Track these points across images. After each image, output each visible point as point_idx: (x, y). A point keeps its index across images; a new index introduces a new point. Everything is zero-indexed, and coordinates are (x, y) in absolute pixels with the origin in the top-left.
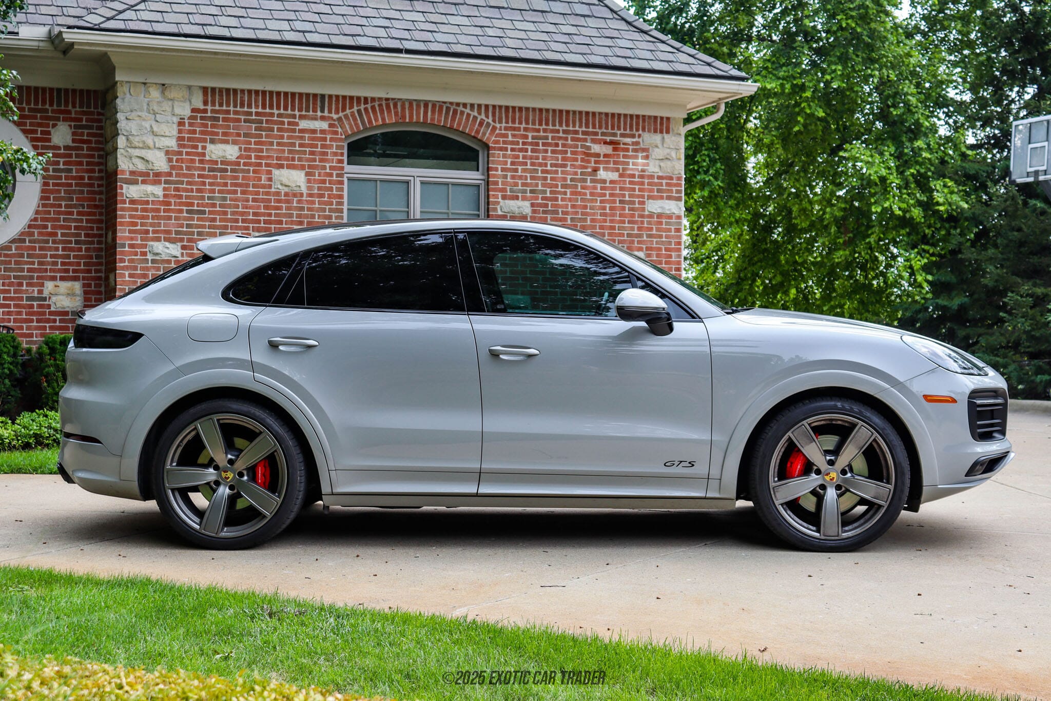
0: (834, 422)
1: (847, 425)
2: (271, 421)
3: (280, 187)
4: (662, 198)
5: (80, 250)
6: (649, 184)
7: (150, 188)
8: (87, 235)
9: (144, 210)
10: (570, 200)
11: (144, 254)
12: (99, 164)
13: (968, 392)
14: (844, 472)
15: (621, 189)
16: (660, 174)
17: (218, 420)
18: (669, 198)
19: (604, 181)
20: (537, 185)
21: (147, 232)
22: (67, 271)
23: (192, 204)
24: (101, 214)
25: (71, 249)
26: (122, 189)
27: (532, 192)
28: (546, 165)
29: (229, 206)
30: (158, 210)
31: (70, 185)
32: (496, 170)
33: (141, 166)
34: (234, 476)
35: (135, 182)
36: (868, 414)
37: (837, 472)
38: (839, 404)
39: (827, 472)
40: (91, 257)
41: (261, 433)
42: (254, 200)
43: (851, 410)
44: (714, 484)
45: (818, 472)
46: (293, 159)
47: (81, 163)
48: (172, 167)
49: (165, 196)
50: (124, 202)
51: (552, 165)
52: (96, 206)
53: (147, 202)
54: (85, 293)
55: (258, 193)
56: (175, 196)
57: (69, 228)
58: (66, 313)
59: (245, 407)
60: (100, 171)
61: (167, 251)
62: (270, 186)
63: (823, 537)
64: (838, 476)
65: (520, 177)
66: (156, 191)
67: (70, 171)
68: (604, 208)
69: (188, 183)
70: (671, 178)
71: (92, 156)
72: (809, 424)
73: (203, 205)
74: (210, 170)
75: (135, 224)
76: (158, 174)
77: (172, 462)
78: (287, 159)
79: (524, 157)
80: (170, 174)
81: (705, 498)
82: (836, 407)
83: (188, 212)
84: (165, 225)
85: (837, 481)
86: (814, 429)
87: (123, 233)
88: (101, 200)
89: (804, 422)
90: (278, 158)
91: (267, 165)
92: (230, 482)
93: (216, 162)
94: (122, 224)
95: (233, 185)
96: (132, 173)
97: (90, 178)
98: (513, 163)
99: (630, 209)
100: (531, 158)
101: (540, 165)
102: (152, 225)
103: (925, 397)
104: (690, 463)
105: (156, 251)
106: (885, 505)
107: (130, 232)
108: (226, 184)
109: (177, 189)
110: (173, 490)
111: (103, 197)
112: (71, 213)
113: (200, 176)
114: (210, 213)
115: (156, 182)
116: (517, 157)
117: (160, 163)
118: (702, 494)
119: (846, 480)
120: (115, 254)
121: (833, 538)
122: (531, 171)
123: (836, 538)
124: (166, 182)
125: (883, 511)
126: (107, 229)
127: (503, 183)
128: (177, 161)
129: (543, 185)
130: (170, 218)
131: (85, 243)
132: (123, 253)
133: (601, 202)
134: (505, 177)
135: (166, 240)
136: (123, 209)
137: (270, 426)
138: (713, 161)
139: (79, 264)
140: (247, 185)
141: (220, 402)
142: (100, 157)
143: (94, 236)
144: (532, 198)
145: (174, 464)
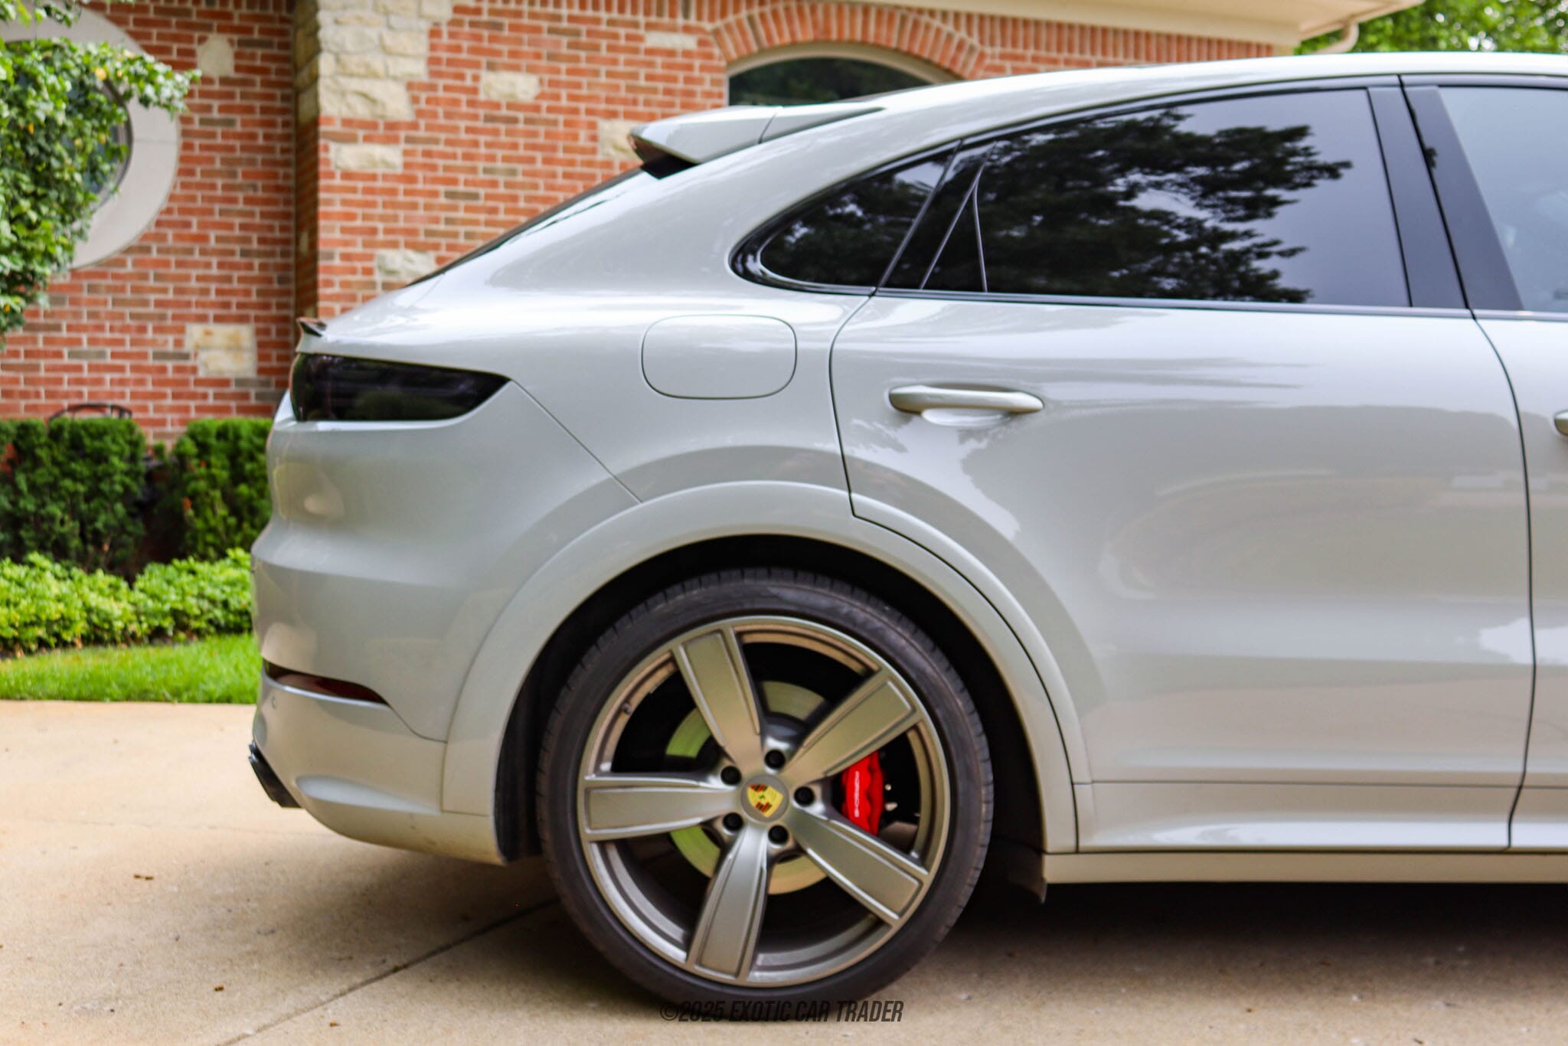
2: (900, 636)
3: (612, 152)
5: (250, 267)
7: (379, 151)
8: (262, 241)
9: (368, 191)
11: (368, 271)
12: (283, 111)
17: (739, 635)
21: (373, 231)
22: (226, 305)
23: (454, 182)
24: (287, 202)
25: (234, 266)
26: (327, 149)
29: (522, 186)
30: (393, 192)
31: (231, 149)
33: (362, 111)
34: (785, 803)
35: (350, 139)
40: (269, 281)
41: (869, 673)
42: (566, 176)
46: (635, 102)
47: (250, 110)
48: (420, 113)
49: (407, 165)
50: (331, 175)
52: (278, 189)
53: (373, 177)
54: (261, 345)
55: (571, 163)
56: (425, 166)
57: (230, 227)
58: (225, 383)
59: (822, 597)
60: (286, 124)
61: (410, 267)
62: (594, 151)
66: (390, 156)
67: (230, 123)
69: (449, 142)
71: (271, 97)
73: (475, 184)
74: (489, 119)
75: (351, 217)
76: (392, 126)
77: (600, 759)
78: (624, 102)
80: (414, 126)
83: (450, 195)
84: (407, 219)
87: (329, 232)
88: (286, 177)
90: (609, 100)
91: (589, 112)
92: (771, 819)
93: (497, 106)
94: (328, 216)
95: (528, 147)
96: (347, 122)
97: (267, 137)
102: (383, 218)
105: (391, 266)
107: (344, 230)
108: (515, 146)
109: (427, 154)
110: (603, 845)
111: (291, 171)
112: (233, 201)
113: (469, 130)
114: (488, 197)
115: (390, 140)
117: (398, 105)
120: (314, 271)
124: (409, 140)
126: (299, 228)
128: (428, 101)
130: (414, 206)
131: (259, 254)
132: (330, 270)
135: (410, 245)
136: (329, 189)
137: (900, 652)
139: (247, 293)
140: (554, 149)
141: (747, 582)
142: (284, 98)
143: (275, 241)
145: (606, 766)
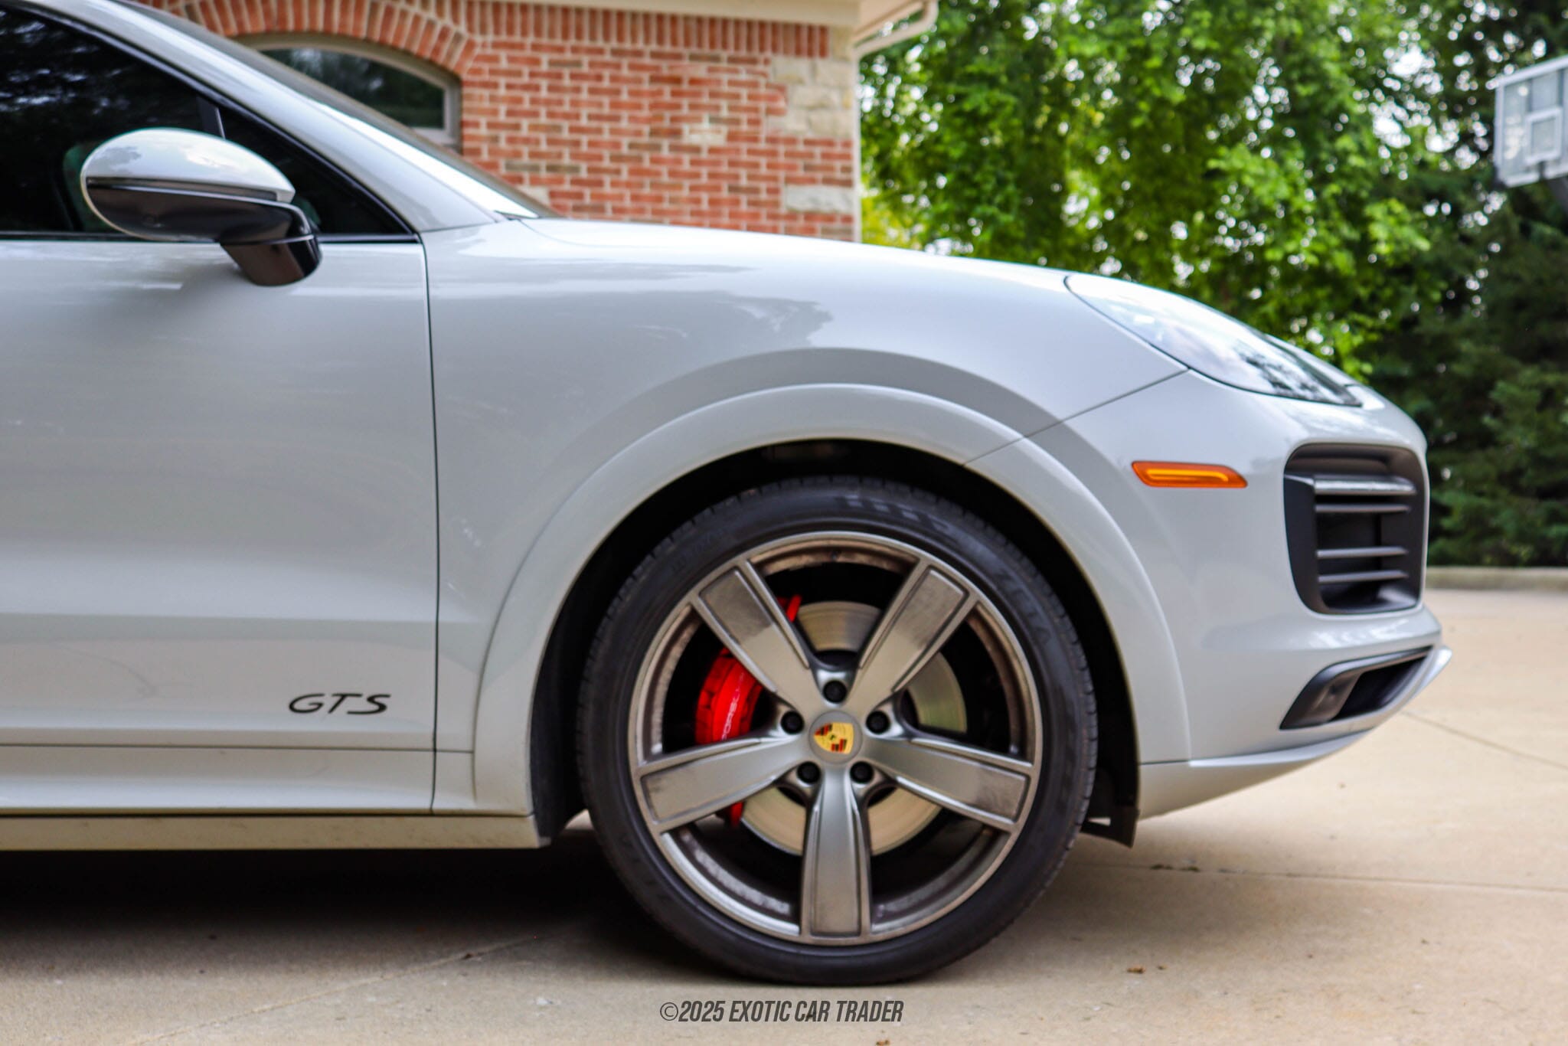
0: (841, 559)
1: (885, 565)
4: (812, 181)
6: (788, 154)
10: (628, 185)
13: (1284, 453)
14: (877, 721)
15: (732, 164)
16: (810, 135)
18: (828, 181)
19: (696, 149)
20: (560, 156)
27: (550, 168)
28: (577, 117)
32: (476, 125)
36: (951, 529)
37: (854, 721)
38: (853, 497)
39: (823, 723)
43: (895, 516)
44: (453, 766)
45: (794, 723)
51: (591, 117)
63: (808, 939)
64: (859, 733)
65: (526, 141)
68: (698, 201)
70: (830, 143)
72: (759, 567)
79: (534, 101)
81: (431, 814)
82: (843, 507)
85: (854, 754)
86: (777, 583)
89: (740, 560)
98: (510, 113)
99: (751, 203)
100: (548, 102)
101: (567, 116)
103: (1140, 469)
104: (371, 699)
106: (1011, 826)
116: (519, 101)
118: (421, 802)
119: (883, 750)
121: (842, 941)
122: (547, 129)
123: (855, 940)
125: (1006, 847)
127: (491, 152)
129: (574, 156)
133: (693, 188)
134: (495, 139)
138: (1001, 183)
144: (551, 182)
